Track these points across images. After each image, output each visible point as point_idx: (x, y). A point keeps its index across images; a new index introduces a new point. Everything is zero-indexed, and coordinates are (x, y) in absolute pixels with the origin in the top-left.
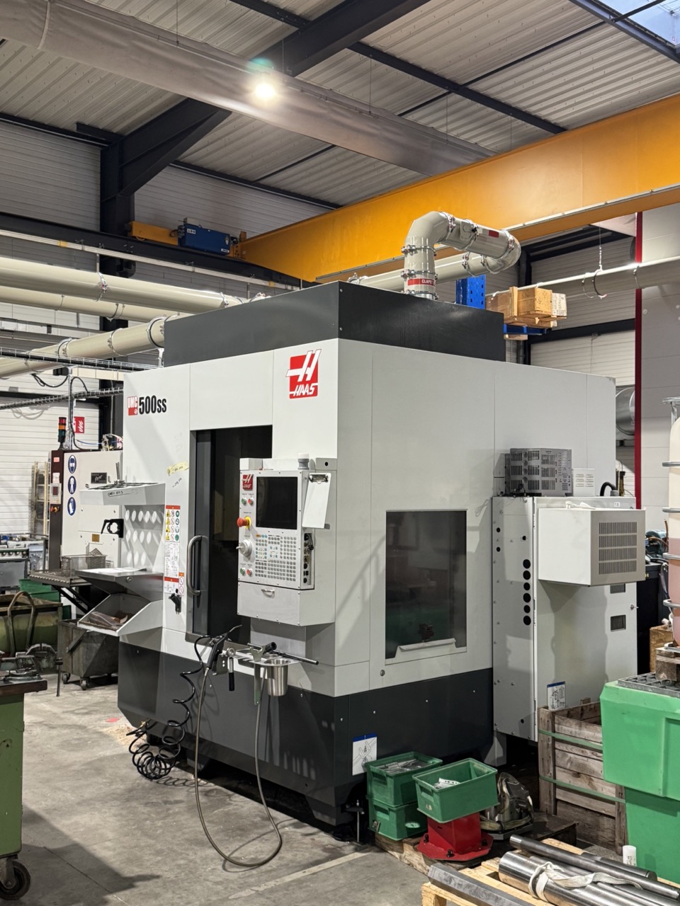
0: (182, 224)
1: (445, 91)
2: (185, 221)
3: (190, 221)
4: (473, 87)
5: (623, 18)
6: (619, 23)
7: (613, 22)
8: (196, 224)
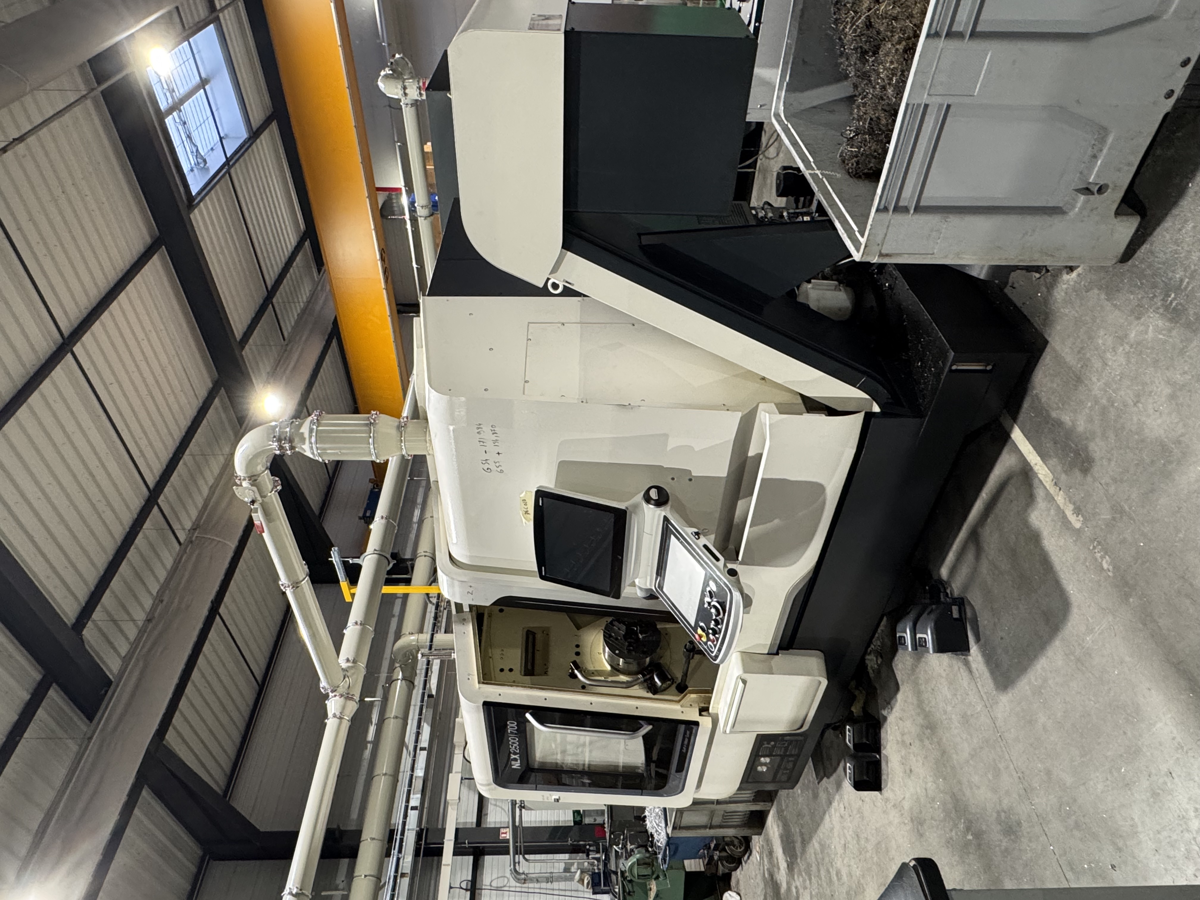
0: (363, 521)
1: (270, 306)
2: (360, 518)
3: (361, 515)
4: (270, 284)
5: (228, 160)
6: (231, 163)
7: (230, 167)
8: (363, 510)
